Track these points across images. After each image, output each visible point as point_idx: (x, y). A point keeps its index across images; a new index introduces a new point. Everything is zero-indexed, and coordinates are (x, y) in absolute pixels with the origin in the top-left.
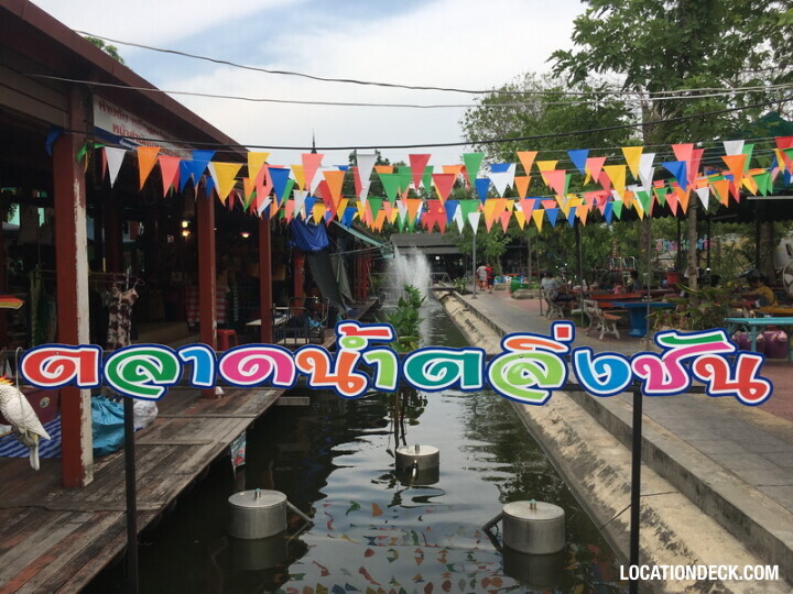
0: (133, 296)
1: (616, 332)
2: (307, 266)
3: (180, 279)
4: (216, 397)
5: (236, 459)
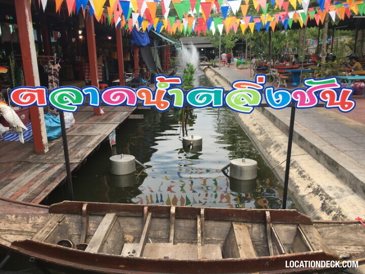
0: (58, 67)
1: (285, 84)
2: (140, 53)
3: (80, 60)
4: (101, 115)
5: (112, 142)
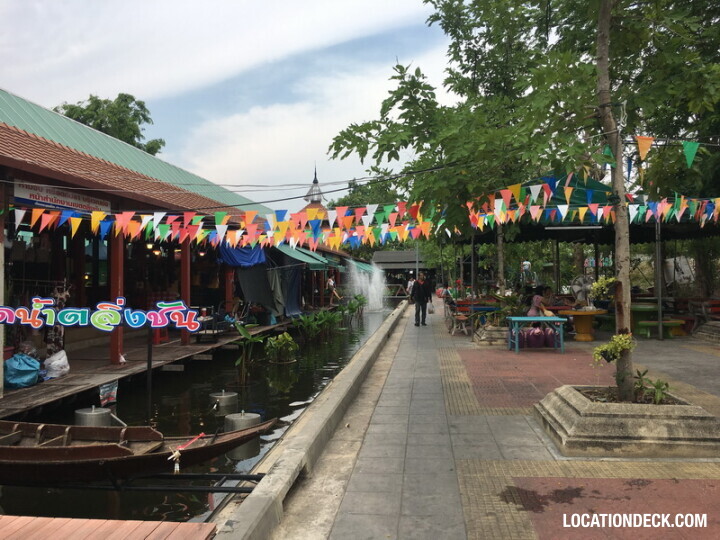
1: (465, 329)
2: (236, 277)
4: (120, 364)
5: (108, 397)
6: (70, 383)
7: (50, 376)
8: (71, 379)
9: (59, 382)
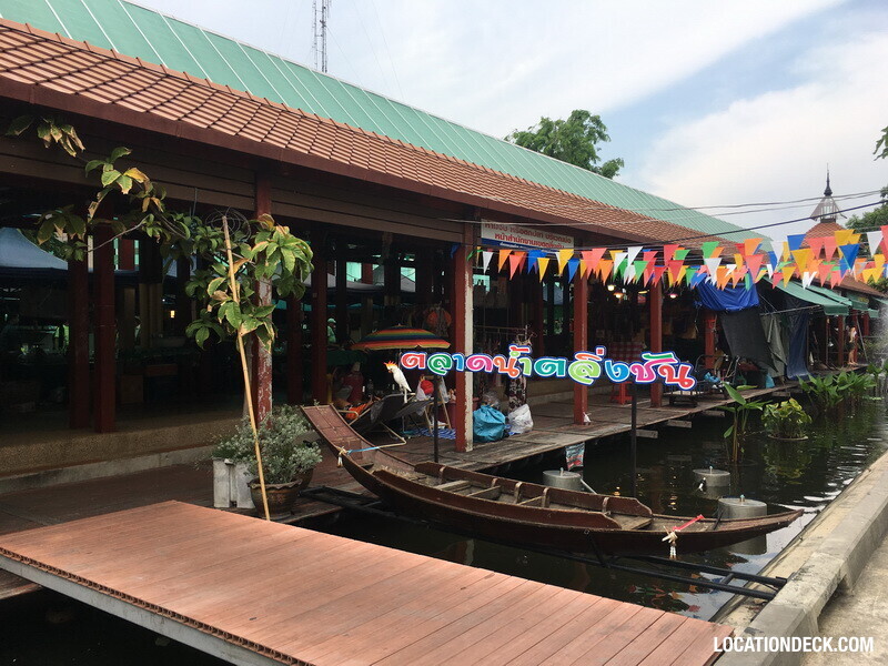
2: (719, 325)
3: (604, 336)
4: (585, 424)
5: (575, 461)
6: (536, 441)
7: (514, 431)
8: (536, 436)
9: (524, 439)
